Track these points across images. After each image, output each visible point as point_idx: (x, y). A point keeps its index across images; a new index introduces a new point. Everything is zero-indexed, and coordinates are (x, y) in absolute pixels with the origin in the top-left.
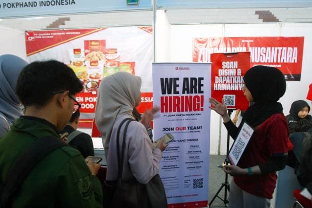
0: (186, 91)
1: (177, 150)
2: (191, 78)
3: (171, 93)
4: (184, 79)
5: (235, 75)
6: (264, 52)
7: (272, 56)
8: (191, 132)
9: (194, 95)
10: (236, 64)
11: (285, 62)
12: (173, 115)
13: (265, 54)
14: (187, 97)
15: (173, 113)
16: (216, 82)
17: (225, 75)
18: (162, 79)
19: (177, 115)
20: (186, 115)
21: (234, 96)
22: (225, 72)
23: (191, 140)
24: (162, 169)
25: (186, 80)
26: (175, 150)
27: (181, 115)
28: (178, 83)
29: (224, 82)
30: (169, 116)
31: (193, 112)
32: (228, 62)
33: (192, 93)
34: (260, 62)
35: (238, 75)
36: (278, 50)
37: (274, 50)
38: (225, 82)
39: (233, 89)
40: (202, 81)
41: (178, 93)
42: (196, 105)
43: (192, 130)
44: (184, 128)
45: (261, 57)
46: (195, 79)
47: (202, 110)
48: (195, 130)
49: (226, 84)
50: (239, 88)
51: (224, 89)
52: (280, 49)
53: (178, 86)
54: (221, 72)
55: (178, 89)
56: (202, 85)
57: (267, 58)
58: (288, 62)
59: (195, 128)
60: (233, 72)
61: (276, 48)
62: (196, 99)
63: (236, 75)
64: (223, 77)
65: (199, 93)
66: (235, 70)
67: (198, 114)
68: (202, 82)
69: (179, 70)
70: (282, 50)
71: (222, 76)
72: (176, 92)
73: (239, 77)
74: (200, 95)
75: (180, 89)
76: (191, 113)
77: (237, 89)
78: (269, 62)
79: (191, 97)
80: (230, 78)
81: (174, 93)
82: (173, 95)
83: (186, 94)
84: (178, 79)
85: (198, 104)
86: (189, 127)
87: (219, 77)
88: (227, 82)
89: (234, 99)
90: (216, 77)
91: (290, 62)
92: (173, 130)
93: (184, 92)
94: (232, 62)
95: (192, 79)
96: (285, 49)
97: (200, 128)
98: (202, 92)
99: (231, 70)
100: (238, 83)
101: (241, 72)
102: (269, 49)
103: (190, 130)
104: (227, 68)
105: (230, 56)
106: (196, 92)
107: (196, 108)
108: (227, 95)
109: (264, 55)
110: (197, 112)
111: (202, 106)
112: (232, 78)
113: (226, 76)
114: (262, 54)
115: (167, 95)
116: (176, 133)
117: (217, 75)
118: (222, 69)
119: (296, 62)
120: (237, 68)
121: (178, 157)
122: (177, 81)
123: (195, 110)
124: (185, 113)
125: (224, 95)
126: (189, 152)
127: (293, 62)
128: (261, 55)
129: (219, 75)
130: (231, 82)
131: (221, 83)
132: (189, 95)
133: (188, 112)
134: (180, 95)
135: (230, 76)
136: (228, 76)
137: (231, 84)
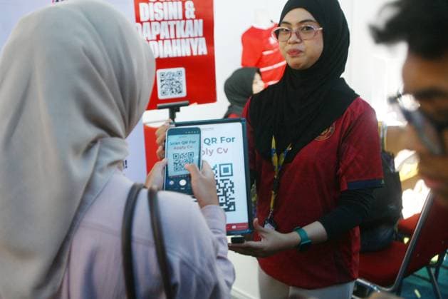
5: (181, 17)
17: (157, 18)
21: (182, 70)
22: (160, 12)
29: (155, 38)
35: (187, 16)
38: (158, 38)
39: (179, 55)
49: (160, 42)
50: (191, 50)
51: (156, 56)
54: (145, 11)
60: (175, 10)
63: (184, 18)
64: (153, 24)
66: (180, 4)
71: (149, 21)
73: (189, 23)
77: (189, 54)
80: (169, 26)
87: (142, 23)
88: (162, 37)
89: (183, 79)
99: (170, 4)
100: (190, 37)
101: (193, 10)
108: (166, 71)
112: (175, 26)
113: (160, 22)
118: (149, 2)
129: (143, 19)
130: (173, 36)
135: (168, 20)
136: (163, 20)
137: (174, 41)
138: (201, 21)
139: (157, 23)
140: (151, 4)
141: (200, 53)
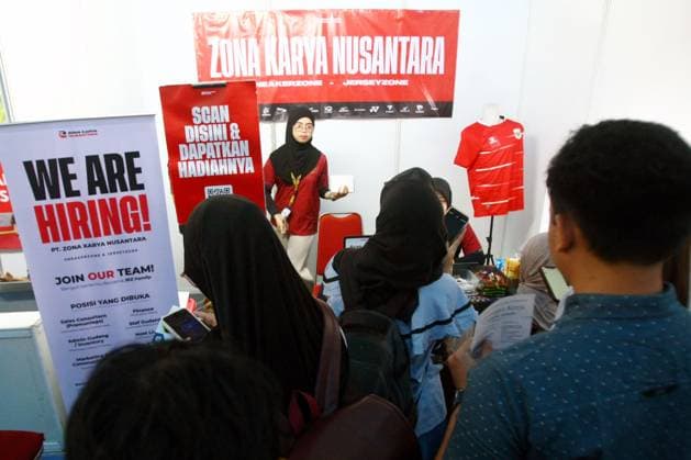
0: (98, 189)
1: (102, 321)
2: (106, 156)
3: (58, 196)
4: (87, 158)
5: (226, 138)
6: (369, 48)
7: (387, 59)
8: (127, 280)
9: (119, 195)
10: (225, 112)
11: (417, 72)
12: (74, 247)
13: (371, 52)
14: (102, 202)
15: (73, 242)
16: (182, 158)
17: (202, 139)
18: (28, 165)
19: (85, 246)
20: (109, 243)
22: (206, 134)
23: (131, 298)
24: (74, 365)
25: (92, 161)
26: (97, 322)
27: (94, 245)
28: (71, 169)
29: (201, 157)
30: (65, 249)
31: (125, 235)
32: (206, 108)
33: (114, 190)
34: (359, 72)
35: (233, 137)
36: (400, 44)
37: (392, 43)
38: (204, 157)
39: (226, 173)
40: (136, 160)
41: (77, 193)
42: (131, 220)
43: (130, 277)
44: (110, 274)
45: (363, 61)
46: (117, 157)
47: (148, 228)
48: (137, 275)
49: (207, 162)
50: (238, 168)
51: (203, 175)
52: (404, 40)
53: (74, 177)
54: (190, 132)
55: (75, 185)
56: (139, 170)
57: (375, 63)
58: (423, 72)
59: (136, 270)
60: (219, 132)
61: (396, 39)
62: (128, 203)
63: (229, 139)
64: (199, 145)
65: (132, 189)
66: (224, 126)
67: (139, 239)
68: (137, 163)
69: (68, 139)
70: (408, 44)
71: (195, 142)
72: (70, 193)
73: (235, 143)
74: (136, 194)
75: (80, 184)
76: (119, 237)
77: (235, 172)
78: (381, 72)
79: (113, 201)
80: (215, 147)
81: (68, 195)
82: (64, 200)
83: (98, 196)
84: (71, 160)
85: (136, 217)
86: (120, 271)
87: (188, 144)
88: (208, 157)
90: (181, 147)
91: (429, 72)
92: (82, 279)
93: (92, 192)
94: (214, 108)
95: (109, 158)
96: (415, 40)
97: (149, 268)
98: (141, 187)
99: (215, 126)
100: (236, 157)
101: (238, 131)
102: (379, 40)
103: (125, 277)
104: (205, 121)
105: (209, 93)
106: (124, 189)
107: (132, 225)
108: (214, 188)
109: (368, 55)
110: (135, 235)
111: (146, 218)
112: (221, 147)
113: (205, 143)
114: (364, 54)
115: (48, 201)
116: (91, 285)
117: (183, 141)
118: (193, 124)
119: (442, 72)
120: (228, 120)
121: (107, 336)
122: (70, 166)
123: (129, 230)
124: (104, 239)
125: (206, 188)
126: (131, 324)
127: (435, 72)
128: (360, 57)
129: (188, 140)
130: (219, 156)
131: (194, 160)
132: (108, 196)
133: (113, 237)
134: (85, 198)
135: (213, 142)
136: (209, 141)
137: (220, 161)
138: (247, 142)
139: (203, 145)
140: (196, 127)
141: (247, 171)
